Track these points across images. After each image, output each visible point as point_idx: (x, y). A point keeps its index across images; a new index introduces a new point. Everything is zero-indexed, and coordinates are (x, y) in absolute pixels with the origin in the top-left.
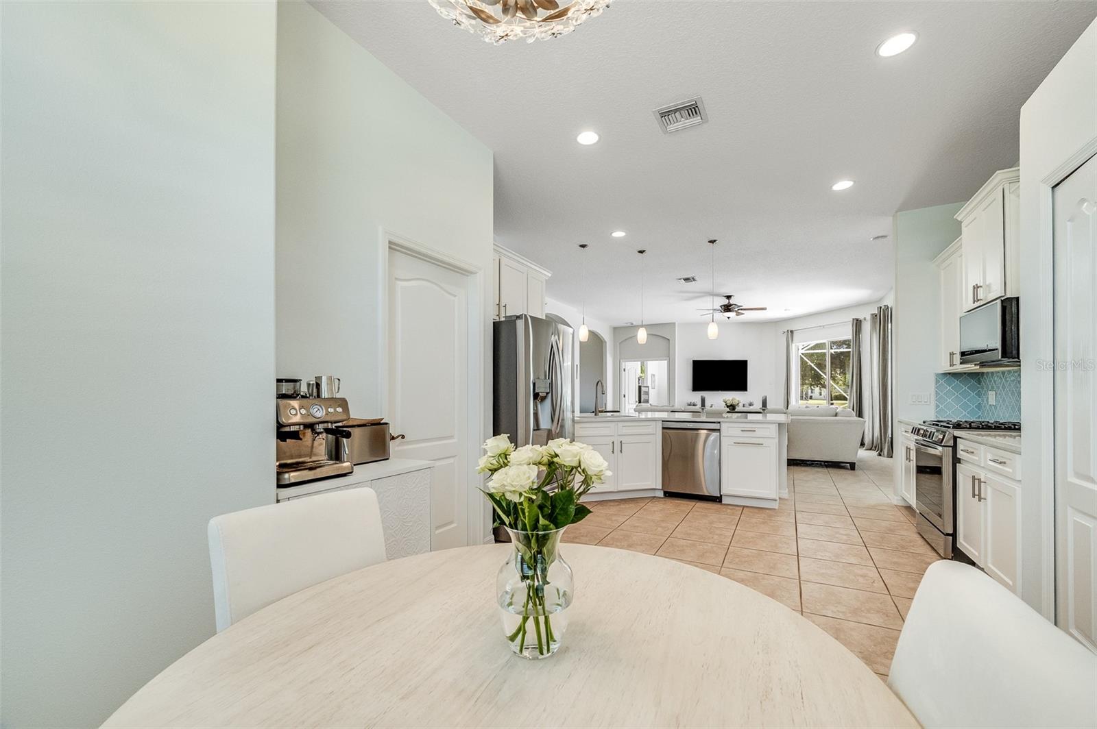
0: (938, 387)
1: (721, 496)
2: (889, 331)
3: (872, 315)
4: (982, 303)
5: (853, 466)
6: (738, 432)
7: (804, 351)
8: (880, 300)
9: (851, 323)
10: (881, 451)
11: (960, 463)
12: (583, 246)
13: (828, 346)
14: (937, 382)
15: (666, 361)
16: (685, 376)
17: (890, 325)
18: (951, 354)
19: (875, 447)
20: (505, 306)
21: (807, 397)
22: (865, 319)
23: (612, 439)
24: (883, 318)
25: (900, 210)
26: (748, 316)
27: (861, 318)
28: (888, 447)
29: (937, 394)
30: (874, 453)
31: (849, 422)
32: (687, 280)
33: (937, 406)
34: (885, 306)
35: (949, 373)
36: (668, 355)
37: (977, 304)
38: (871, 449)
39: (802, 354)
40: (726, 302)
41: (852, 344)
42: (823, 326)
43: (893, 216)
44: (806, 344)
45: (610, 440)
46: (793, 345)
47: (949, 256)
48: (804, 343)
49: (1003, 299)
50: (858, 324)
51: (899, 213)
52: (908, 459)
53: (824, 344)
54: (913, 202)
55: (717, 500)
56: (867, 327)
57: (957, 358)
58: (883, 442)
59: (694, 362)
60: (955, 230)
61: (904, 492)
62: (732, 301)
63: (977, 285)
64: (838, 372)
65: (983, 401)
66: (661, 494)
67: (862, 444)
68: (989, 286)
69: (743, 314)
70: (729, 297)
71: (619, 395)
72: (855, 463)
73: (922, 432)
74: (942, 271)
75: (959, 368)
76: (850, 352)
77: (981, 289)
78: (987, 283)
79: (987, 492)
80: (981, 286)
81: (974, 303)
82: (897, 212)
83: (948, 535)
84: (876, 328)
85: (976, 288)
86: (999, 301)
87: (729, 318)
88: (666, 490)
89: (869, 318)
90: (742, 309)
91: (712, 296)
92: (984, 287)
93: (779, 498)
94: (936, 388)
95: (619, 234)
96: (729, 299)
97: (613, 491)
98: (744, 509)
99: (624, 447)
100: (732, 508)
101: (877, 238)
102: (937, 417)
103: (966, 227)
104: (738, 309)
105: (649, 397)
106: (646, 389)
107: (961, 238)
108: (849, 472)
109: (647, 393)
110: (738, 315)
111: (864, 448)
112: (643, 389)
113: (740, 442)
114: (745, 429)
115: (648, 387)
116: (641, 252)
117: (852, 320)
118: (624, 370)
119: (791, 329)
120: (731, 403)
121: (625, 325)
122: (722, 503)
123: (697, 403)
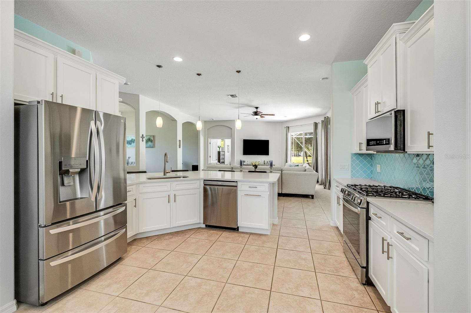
1: (238, 227)
2: (329, 129)
3: (322, 121)
4: (380, 113)
5: (313, 197)
6: (247, 188)
7: (295, 136)
8: (325, 114)
9: (313, 124)
10: (325, 186)
11: (370, 220)
12: (159, 66)
13: (304, 134)
14: (352, 158)
15: (231, 139)
16: (239, 147)
17: (329, 126)
18: (360, 144)
19: (323, 184)
20: (62, 96)
21: (298, 155)
22: (319, 123)
23: (168, 193)
24: (326, 122)
25: (334, 61)
26: (267, 118)
27: (317, 122)
28: (328, 185)
29: (352, 165)
30: (322, 187)
31: (311, 175)
32: (232, 96)
33: (352, 171)
34: (327, 117)
35: (358, 154)
36: (231, 136)
37: (377, 114)
38: (321, 185)
40: (255, 110)
41: (313, 133)
42: (302, 125)
43: (331, 65)
44: (296, 133)
45: (166, 194)
46: (289, 134)
47: (359, 88)
48: (295, 133)
49: (395, 110)
50: (316, 125)
51: (334, 63)
52: (338, 203)
53: (302, 134)
54: (340, 57)
55: (236, 229)
56: (320, 126)
57: (364, 146)
58: (326, 183)
59: (244, 140)
60: (364, 71)
61: (336, 220)
62: (258, 110)
63: (377, 102)
64: (310, 146)
65: (374, 168)
66: (204, 226)
67: (318, 182)
68: (384, 103)
69: (264, 117)
70: (257, 108)
71: (207, 156)
72: (313, 195)
73: (347, 192)
74: (355, 97)
75: (364, 151)
76: (313, 137)
77: (380, 105)
78: (384, 101)
79: (394, 253)
80: (380, 103)
81: (376, 114)
82: (333, 62)
83: (363, 267)
84: (323, 127)
85: (377, 104)
86: (393, 112)
87: (257, 119)
88: (206, 224)
89: (320, 122)
90: (263, 115)
91: (248, 107)
92: (382, 103)
93: (273, 224)
94: (352, 161)
95: (178, 59)
96: (257, 109)
97: (169, 227)
98: (250, 236)
99: (177, 198)
100: (245, 234)
101: (323, 79)
102: (352, 177)
103: (370, 68)
104: (261, 115)
105: (225, 157)
106: (223, 153)
107: (367, 75)
108: (311, 200)
109: (224, 155)
110: (262, 118)
111: (318, 184)
112: (221, 153)
113: (248, 194)
114: (251, 186)
115: (224, 152)
116: (199, 75)
117: (313, 123)
118: (210, 143)
119: (288, 126)
120: (256, 164)
121: (210, 120)
122: (239, 231)
123: (246, 161)
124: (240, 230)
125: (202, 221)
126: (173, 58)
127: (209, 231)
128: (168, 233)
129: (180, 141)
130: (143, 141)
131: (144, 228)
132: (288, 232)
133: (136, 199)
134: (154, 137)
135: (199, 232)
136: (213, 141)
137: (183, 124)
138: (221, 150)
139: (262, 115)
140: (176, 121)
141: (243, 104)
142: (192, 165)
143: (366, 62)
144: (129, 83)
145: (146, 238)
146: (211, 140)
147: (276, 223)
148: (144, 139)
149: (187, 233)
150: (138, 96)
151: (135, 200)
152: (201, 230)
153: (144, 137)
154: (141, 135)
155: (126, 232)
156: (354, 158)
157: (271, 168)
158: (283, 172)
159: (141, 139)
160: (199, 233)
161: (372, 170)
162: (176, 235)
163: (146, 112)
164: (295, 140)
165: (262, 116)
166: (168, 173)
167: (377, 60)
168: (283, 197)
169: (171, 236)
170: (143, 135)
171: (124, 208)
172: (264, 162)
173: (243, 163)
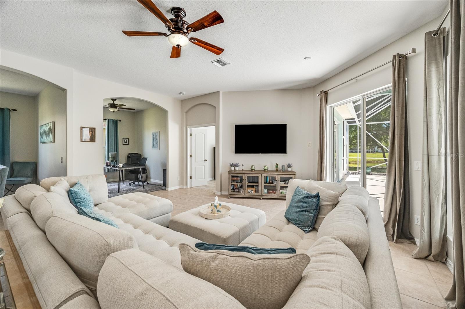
9: (393, 61)
15: (214, 126)
36: (215, 121)
59: (237, 126)
71: (186, 155)
119: (325, 90)
123: (239, 164)
136: (196, 131)
146: (192, 128)
172: (276, 166)
173: (235, 168)
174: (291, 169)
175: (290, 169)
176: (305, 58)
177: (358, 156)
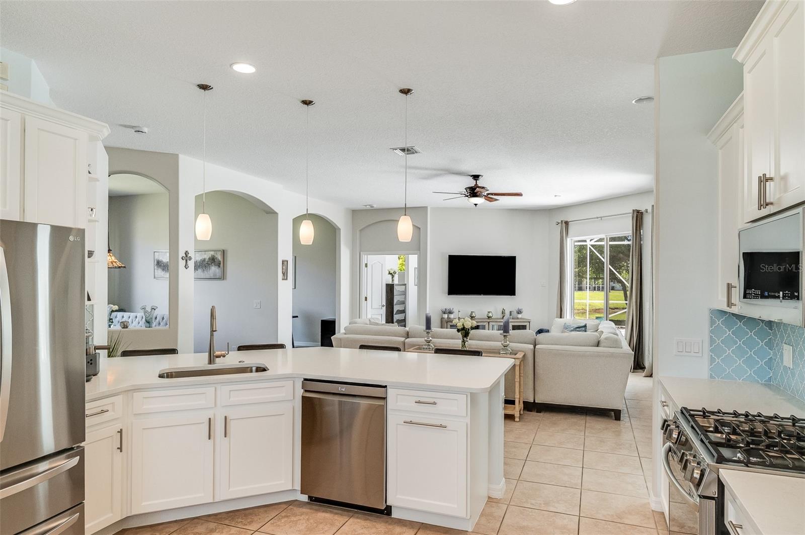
0: (714, 331)
1: (390, 506)
5: (616, 415)
6: (410, 403)
7: (593, 243)
9: (631, 215)
12: (204, 87)
14: (712, 322)
15: (417, 255)
16: (439, 275)
18: (729, 286)
22: (646, 211)
23: (209, 414)
25: (661, 54)
27: (643, 209)
29: (712, 341)
31: (612, 355)
32: (404, 150)
33: (712, 360)
37: (765, 212)
39: (592, 246)
40: (472, 183)
42: (601, 217)
43: (655, 64)
45: (204, 416)
46: (568, 239)
50: (638, 216)
51: (661, 59)
53: (604, 238)
55: (384, 513)
56: (649, 220)
59: (450, 257)
62: (478, 182)
63: (764, 175)
65: (775, 354)
66: (303, 498)
68: (784, 178)
69: (497, 200)
70: (476, 177)
71: (358, 299)
72: (620, 411)
74: (720, 151)
77: (772, 183)
78: (782, 173)
80: (771, 179)
81: (760, 209)
82: (658, 57)
85: (764, 180)
87: (476, 205)
89: (651, 209)
90: (494, 194)
91: (453, 175)
92: (777, 180)
93: (489, 497)
94: (711, 332)
95: (244, 68)
96: (476, 180)
97: (212, 501)
98: (419, 532)
99: (232, 426)
100: (405, 526)
101: (640, 100)
102: (711, 377)
103: (749, 72)
104: (488, 194)
105: (405, 298)
106: (402, 288)
107: (743, 95)
108: (612, 424)
109: (404, 293)
110: (491, 201)
111: (644, 374)
112: (397, 289)
113: (414, 421)
114: (422, 400)
115: (405, 285)
116: (307, 103)
117: (631, 211)
118: (366, 264)
119: (566, 220)
120: (466, 327)
121: (365, 208)
122: (392, 517)
123: (454, 310)
124: (395, 514)
125: (298, 487)
126: (231, 65)
127: (314, 515)
128: (209, 516)
129: (285, 263)
130: (186, 267)
131: (143, 504)
132: (525, 524)
133: (121, 430)
134: (224, 252)
135: (287, 517)
136: (372, 259)
137: (293, 219)
138: (396, 282)
139: (489, 196)
140: (275, 213)
141: (438, 170)
142: (323, 321)
143: (740, 54)
144: (145, 130)
145: (149, 529)
146: (368, 256)
147: (498, 494)
148: (191, 264)
149: (255, 518)
150: (175, 157)
151: (121, 432)
152: (295, 508)
153: (190, 259)
154: (182, 254)
155: (81, 522)
156: (719, 322)
157: (504, 336)
158: (537, 347)
159: (182, 263)
160: (286, 519)
161: (771, 357)
162: (227, 522)
163: (196, 196)
164: (591, 251)
165: (489, 198)
166: (218, 357)
167: (764, 53)
168: (537, 412)
169: (212, 525)
170: (187, 253)
171: (75, 461)
172: (503, 312)
173: (448, 316)
174: (522, 316)
175: (520, 316)
176: (555, 196)
177: (588, 299)
